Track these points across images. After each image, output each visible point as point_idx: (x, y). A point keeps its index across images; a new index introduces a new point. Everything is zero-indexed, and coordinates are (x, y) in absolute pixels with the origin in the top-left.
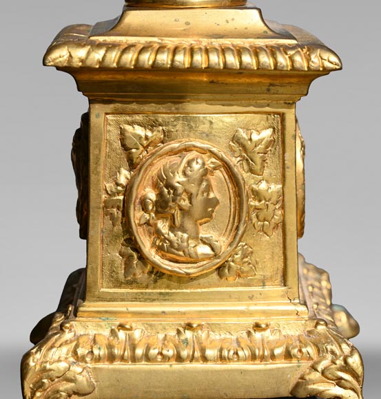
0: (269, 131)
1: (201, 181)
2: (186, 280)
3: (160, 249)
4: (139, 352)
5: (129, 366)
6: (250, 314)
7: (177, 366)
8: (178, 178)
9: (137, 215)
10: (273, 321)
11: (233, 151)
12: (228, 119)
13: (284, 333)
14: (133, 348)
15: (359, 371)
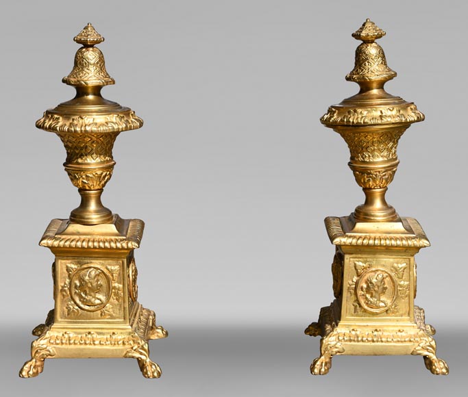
0: (405, 264)
1: (382, 281)
2: (377, 314)
3: (367, 304)
4: (360, 339)
5: (356, 343)
6: (397, 326)
7: (373, 344)
8: (374, 281)
9: (360, 292)
10: (405, 329)
11: (392, 271)
12: (391, 260)
13: (409, 333)
14: (358, 337)
15: (435, 346)
